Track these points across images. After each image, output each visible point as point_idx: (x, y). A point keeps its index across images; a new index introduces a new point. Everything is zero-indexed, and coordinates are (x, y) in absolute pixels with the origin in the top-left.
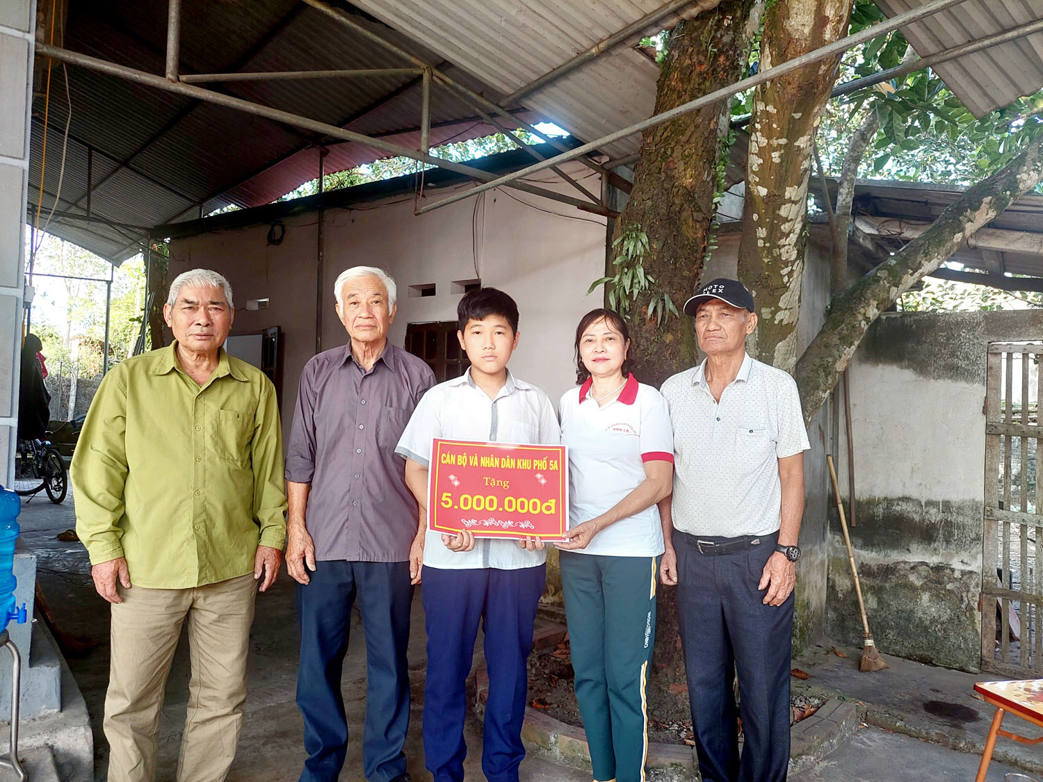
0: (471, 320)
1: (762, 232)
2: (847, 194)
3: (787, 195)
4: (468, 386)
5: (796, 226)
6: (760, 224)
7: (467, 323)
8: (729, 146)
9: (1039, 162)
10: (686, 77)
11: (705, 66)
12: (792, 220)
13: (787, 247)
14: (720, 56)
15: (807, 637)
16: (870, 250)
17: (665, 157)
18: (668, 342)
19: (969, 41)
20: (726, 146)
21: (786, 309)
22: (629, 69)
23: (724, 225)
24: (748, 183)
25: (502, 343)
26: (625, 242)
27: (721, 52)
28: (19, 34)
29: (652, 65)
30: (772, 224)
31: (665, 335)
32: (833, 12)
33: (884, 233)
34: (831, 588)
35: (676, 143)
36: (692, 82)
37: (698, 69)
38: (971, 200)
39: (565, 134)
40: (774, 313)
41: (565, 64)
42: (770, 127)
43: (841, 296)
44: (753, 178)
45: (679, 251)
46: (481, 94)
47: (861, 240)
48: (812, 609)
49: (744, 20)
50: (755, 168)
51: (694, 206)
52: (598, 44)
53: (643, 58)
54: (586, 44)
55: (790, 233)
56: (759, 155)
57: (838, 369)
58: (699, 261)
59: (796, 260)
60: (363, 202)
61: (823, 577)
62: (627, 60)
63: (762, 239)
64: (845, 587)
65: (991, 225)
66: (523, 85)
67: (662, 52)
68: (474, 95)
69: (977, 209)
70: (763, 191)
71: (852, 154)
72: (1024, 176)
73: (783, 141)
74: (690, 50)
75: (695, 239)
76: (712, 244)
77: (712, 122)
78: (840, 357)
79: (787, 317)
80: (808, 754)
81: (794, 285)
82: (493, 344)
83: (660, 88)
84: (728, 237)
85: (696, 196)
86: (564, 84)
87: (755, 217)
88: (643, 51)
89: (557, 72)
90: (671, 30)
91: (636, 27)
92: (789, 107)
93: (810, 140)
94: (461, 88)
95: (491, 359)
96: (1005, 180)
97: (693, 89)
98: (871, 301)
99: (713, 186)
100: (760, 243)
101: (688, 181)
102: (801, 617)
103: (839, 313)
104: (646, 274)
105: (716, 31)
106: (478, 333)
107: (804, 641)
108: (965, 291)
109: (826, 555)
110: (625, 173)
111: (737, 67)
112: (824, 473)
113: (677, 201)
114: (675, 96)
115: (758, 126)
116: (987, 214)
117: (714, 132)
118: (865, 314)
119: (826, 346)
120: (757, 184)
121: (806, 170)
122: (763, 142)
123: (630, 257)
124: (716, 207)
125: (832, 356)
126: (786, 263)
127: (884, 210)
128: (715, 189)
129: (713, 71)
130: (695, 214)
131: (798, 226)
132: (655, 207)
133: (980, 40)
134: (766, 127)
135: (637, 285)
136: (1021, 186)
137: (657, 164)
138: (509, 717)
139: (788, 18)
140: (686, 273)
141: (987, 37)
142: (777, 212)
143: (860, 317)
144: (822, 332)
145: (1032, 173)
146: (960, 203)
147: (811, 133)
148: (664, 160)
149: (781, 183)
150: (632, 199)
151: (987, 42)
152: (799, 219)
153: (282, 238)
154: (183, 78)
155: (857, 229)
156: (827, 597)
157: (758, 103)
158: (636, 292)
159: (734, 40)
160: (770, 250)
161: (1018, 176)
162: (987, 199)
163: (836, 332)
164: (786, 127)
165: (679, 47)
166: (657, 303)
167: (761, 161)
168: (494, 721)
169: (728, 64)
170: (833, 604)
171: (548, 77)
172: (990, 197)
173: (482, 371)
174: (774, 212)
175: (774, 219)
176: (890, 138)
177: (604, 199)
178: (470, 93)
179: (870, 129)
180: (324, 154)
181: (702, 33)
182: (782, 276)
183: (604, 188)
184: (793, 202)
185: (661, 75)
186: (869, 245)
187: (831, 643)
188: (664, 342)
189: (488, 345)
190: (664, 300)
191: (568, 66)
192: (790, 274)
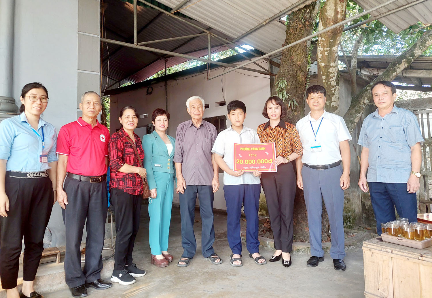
0: (231, 111)
1: (324, 77)
2: (355, 62)
3: (331, 65)
4: (231, 131)
5: (335, 74)
6: (323, 75)
7: (230, 112)
8: (311, 50)
9: (421, 46)
10: (296, 29)
11: (301, 25)
12: (333, 73)
13: (333, 81)
14: (306, 22)
15: (355, 223)
16: (367, 80)
17: (290, 55)
18: (296, 115)
19: (389, 11)
20: (310, 50)
21: (334, 101)
22: (276, 27)
23: (312, 76)
24: (318, 62)
25: (241, 117)
26: (279, 84)
27: (306, 20)
28: (96, 36)
29: (284, 26)
30: (327, 74)
31: (295, 113)
32: (340, 10)
33: (372, 74)
34: (363, 205)
35: (294, 51)
36: (298, 31)
37: (299, 26)
38: (398, 61)
39: (253, 48)
40: (330, 103)
41: (255, 28)
42: (324, 45)
43: (355, 97)
44: (319, 60)
45: (297, 85)
46: (226, 39)
47: (363, 77)
48: (356, 213)
49: (313, 9)
50: (320, 57)
51: (301, 70)
52: (265, 21)
53: (280, 24)
54: (262, 21)
55: (333, 77)
56: (321, 53)
57: (355, 122)
58: (304, 88)
59: (336, 85)
60: (181, 77)
61: (359, 201)
62: (275, 25)
63: (324, 79)
64: (368, 205)
65: (406, 69)
66: (240, 35)
67: (287, 21)
68: (224, 40)
69: (401, 64)
70: (323, 64)
71: (355, 48)
72: (416, 51)
73: (328, 49)
74: (296, 21)
75: (302, 81)
76: (308, 82)
77: (305, 43)
78: (356, 117)
79: (335, 104)
80: (353, 246)
81: (336, 93)
82: (238, 118)
83: (287, 33)
84: (314, 80)
85: (302, 67)
86: (254, 33)
87: (321, 73)
88: (280, 22)
89: (252, 30)
90: (289, 15)
91: (278, 15)
92: (329, 38)
93: (337, 47)
94: (220, 38)
95: (238, 122)
96: (409, 53)
97: (298, 33)
98: (366, 98)
99: (307, 63)
100: (324, 81)
101: (299, 63)
102: (352, 215)
103: (355, 102)
104: (287, 93)
105: (304, 14)
106: (234, 114)
107: (354, 224)
108: (411, 93)
109: (360, 193)
110: (275, 60)
111: (312, 25)
112: (357, 163)
113: (295, 69)
114: (292, 36)
115: (320, 44)
116: (404, 65)
117: (306, 46)
118: (363, 102)
119: (351, 114)
120: (321, 62)
121: (336, 57)
122: (322, 49)
123: (281, 88)
124: (309, 70)
125: (353, 117)
126: (333, 87)
127: (372, 66)
128: (308, 64)
129: (304, 27)
130: (301, 73)
131: (336, 75)
132: (288, 72)
133: (392, 10)
134: (322, 45)
135: (284, 97)
136: (416, 55)
137: (288, 58)
138: (254, 231)
139: (326, 12)
140: (300, 92)
141: (394, 9)
142: (328, 71)
143: (362, 103)
144: (349, 109)
145: (419, 50)
146: (394, 62)
147: (337, 45)
148: (290, 56)
149: (329, 61)
150: (280, 69)
151: (394, 11)
152: (336, 72)
153: (152, 92)
154: (139, 44)
155: (362, 73)
156: (362, 209)
157: (319, 37)
158: (284, 99)
159: (310, 16)
160: (327, 83)
161: (414, 52)
162: (404, 60)
163: (354, 109)
164: (329, 44)
165: (292, 20)
166: (291, 102)
167: (322, 55)
168: (250, 233)
169: (309, 24)
170: (364, 211)
171: (249, 32)
172: (405, 60)
173: (235, 126)
174: (327, 71)
175: (328, 73)
176: (368, 41)
177: (269, 70)
178: (223, 39)
179: (361, 39)
180: (166, 61)
181: (300, 15)
182: (332, 91)
183: (269, 66)
184: (333, 67)
185: (287, 29)
186: (367, 79)
187: (365, 226)
188: (294, 115)
189: (237, 118)
190: (293, 101)
191: (256, 28)
192: (335, 90)
